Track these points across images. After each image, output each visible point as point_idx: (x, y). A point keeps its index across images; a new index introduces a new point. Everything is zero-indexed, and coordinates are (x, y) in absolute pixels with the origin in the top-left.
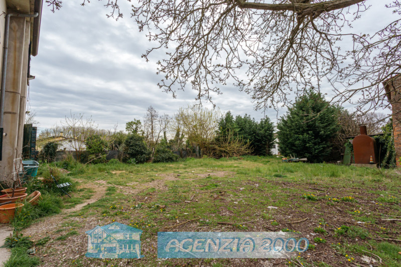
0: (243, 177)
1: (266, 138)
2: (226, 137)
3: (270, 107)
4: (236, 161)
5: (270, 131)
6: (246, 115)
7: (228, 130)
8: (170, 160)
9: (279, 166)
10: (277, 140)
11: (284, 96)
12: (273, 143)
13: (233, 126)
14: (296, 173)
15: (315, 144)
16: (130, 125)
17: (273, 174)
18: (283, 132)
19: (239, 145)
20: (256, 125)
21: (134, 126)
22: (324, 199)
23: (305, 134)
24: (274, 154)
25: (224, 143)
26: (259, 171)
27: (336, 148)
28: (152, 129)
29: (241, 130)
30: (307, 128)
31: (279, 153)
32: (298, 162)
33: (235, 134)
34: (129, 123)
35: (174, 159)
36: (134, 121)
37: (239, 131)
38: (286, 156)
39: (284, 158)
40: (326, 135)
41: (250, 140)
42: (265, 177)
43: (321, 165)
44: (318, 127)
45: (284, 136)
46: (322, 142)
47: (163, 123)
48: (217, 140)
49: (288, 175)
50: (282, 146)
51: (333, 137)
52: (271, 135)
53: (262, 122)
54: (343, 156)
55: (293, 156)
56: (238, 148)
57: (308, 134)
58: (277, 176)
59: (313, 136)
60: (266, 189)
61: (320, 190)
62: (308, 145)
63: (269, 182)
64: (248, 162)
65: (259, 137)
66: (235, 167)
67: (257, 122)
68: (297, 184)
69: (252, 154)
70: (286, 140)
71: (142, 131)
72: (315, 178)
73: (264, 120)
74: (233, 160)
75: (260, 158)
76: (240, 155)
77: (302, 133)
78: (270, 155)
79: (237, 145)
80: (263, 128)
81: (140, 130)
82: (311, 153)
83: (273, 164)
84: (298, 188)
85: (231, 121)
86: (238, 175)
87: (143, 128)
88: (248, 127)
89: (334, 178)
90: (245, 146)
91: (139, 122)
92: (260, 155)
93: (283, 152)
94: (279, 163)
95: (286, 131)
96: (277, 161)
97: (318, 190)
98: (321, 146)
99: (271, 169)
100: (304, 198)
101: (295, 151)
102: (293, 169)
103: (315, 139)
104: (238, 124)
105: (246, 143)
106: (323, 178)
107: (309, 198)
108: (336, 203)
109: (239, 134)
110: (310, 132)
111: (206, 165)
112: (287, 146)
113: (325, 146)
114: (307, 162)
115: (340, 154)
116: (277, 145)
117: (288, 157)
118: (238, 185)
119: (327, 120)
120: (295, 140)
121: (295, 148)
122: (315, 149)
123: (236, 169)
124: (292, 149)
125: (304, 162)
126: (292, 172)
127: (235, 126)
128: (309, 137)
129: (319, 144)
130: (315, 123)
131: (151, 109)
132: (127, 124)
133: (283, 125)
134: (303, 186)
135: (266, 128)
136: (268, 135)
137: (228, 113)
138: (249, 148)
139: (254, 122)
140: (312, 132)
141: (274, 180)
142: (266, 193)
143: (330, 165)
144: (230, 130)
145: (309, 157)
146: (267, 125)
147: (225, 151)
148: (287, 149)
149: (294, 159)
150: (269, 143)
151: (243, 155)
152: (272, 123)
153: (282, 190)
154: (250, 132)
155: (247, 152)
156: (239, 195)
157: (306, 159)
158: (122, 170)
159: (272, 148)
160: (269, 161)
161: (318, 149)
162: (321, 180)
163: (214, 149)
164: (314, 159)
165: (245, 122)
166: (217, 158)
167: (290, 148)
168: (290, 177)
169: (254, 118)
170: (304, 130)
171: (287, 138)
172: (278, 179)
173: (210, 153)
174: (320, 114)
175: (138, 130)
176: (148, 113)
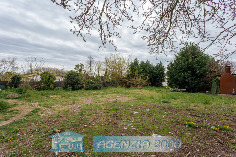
0: (140, 102)
1: (160, 76)
2: (133, 74)
3: (161, 52)
4: (139, 90)
5: (162, 71)
6: (147, 61)
7: (135, 70)
8: (95, 88)
9: (167, 94)
10: (166, 77)
11: (171, 43)
12: (164, 79)
13: (139, 67)
14: (178, 100)
15: (192, 80)
16: (77, 66)
17: (162, 101)
18: (170, 71)
19: (141, 80)
20: (154, 67)
21: (80, 67)
22: (202, 126)
23: (186, 73)
24: (164, 86)
25: (132, 78)
26: (152, 98)
27: (206, 83)
28: (91, 69)
29: (143, 70)
30: (187, 69)
31: (167, 85)
32: (180, 91)
33: (139, 73)
34: (77, 65)
35: (99, 88)
36: (79, 64)
37: (142, 71)
38: (172, 87)
39: (170, 89)
40: (200, 74)
41: (149, 77)
42: (156, 103)
43: (196, 95)
44: (195, 68)
45: (171, 74)
46: (197, 78)
47: (97, 65)
48: (128, 76)
49: (172, 101)
50: (170, 81)
51: (204, 75)
52: (163, 74)
53: (157, 65)
54: (210, 88)
55: (176, 87)
56: (141, 82)
57: (188, 73)
58: (164, 102)
59: (191, 74)
60: (155, 114)
61: (198, 116)
62: (188, 80)
63: (157, 107)
64: (147, 91)
65: (155, 74)
66: (137, 94)
67: (154, 66)
68: (179, 110)
69: (150, 85)
70: (172, 76)
71: (84, 70)
72: (193, 105)
73: (158, 64)
74: (137, 89)
75: (155, 88)
76: (142, 86)
77: (184, 72)
78: (162, 86)
79: (140, 80)
80: (157, 69)
81: (83, 70)
82: (189, 86)
83: (163, 93)
84: (180, 114)
85: (138, 64)
86: (137, 100)
87: (85, 69)
88: (148, 68)
89: (207, 106)
90: (146, 81)
91: (82, 65)
92: (155, 86)
93: (170, 84)
94: (167, 92)
95: (173, 71)
96: (165, 90)
97: (196, 116)
98: (196, 81)
99: (161, 96)
100: (185, 125)
101: (178, 84)
102: (176, 97)
103: (192, 76)
104: (142, 67)
105: (146, 78)
106: (199, 105)
107: (190, 126)
108: (215, 132)
109: (142, 73)
110: (189, 72)
111: (118, 92)
112: (173, 81)
113: (199, 81)
114: (186, 91)
115: (208, 87)
116: (166, 80)
117: (173, 88)
118: (134, 109)
119: (201, 64)
120: (179, 77)
121: (178, 82)
122: (192, 83)
123: (137, 95)
124: (176, 83)
125: (184, 91)
126: (175, 99)
127: (140, 68)
128: (188, 75)
129: (195, 80)
130: (193, 65)
131: (90, 57)
132: (75, 66)
133: (171, 67)
134: (184, 111)
135: (160, 69)
136: (160, 74)
137: (135, 60)
138: (148, 82)
139: (152, 65)
140: (190, 71)
141: (162, 105)
142: (153, 118)
143: (202, 94)
144: (136, 70)
145: (187, 88)
146: (160, 67)
147: (132, 83)
148: (173, 83)
149: (177, 89)
150: (161, 79)
151: (144, 86)
152: (164, 66)
153: (167, 116)
154: (149, 71)
155: (146, 84)
156: (131, 119)
157: (185, 90)
158: (59, 95)
159: (163, 82)
160: (160, 91)
161: (194, 83)
162: (197, 106)
163: (126, 82)
164: (191, 89)
165: (147, 65)
166: (127, 88)
167: (174, 82)
168: (174, 103)
169: (152, 63)
170: (185, 70)
171: (173, 76)
172: (165, 104)
173: (123, 84)
174: (197, 59)
175: (82, 70)
176: (88, 59)
